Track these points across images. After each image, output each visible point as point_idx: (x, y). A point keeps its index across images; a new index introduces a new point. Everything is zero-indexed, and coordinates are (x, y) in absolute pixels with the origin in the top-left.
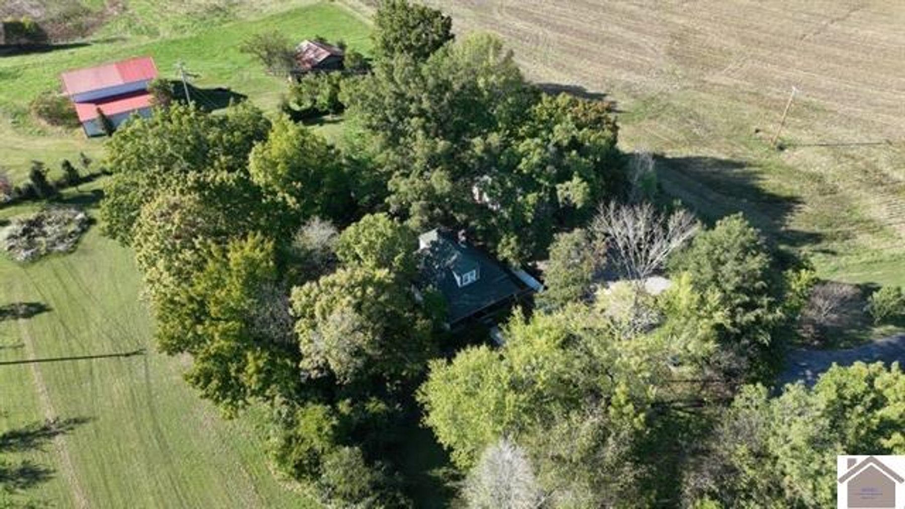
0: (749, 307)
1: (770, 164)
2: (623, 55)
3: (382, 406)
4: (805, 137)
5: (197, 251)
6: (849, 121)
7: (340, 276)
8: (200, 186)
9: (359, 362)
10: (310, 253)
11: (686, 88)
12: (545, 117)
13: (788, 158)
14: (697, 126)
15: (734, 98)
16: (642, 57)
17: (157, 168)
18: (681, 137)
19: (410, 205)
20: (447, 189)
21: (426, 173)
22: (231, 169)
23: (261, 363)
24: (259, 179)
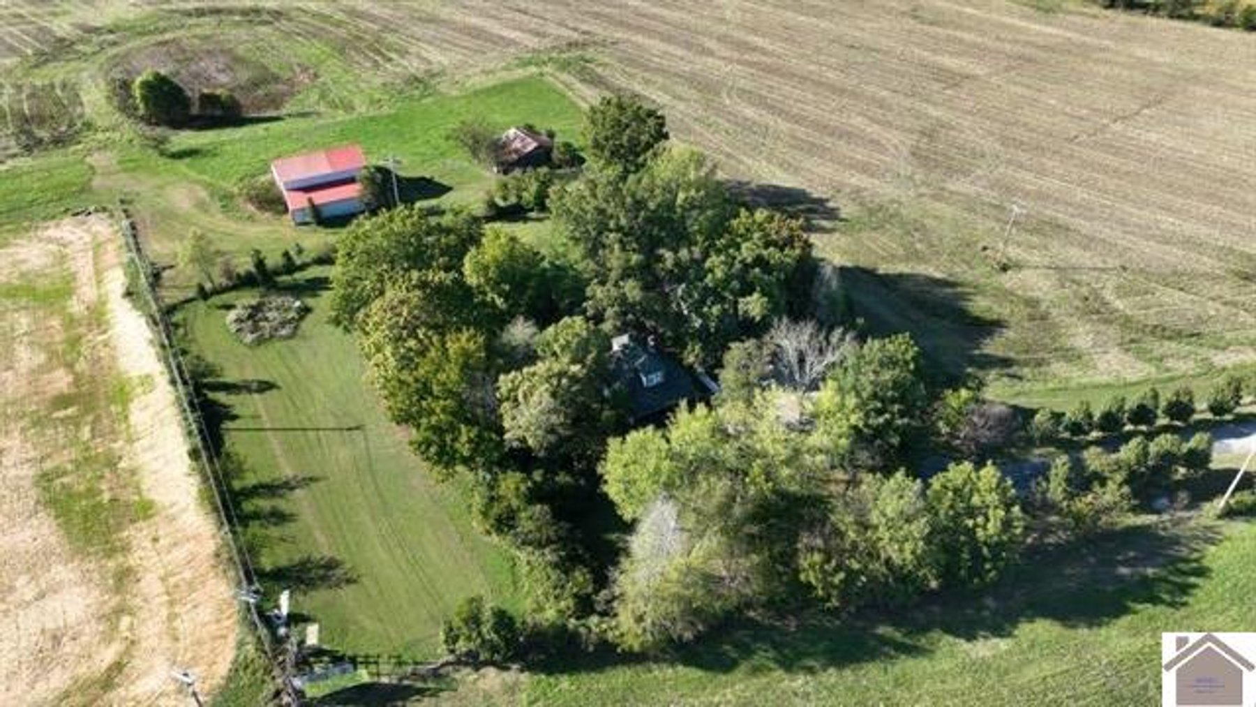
0: (880, 412)
1: (987, 285)
2: (861, 155)
3: (568, 479)
4: (1035, 258)
5: (420, 341)
6: (1088, 242)
7: (540, 367)
8: (423, 285)
9: (552, 438)
10: (514, 348)
11: (922, 195)
12: (742, 231)
13: (1009, 280)
14: (920, 241)
15: (971, 210)
16: (882, 157)
17: (385, 266)
18: (901, 252)
19: (604, 310)
20: (638, 298)
21: (621, 283)
22: (447, 269)
23: (472, 435)
24: (472, 280)
